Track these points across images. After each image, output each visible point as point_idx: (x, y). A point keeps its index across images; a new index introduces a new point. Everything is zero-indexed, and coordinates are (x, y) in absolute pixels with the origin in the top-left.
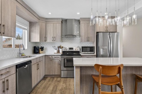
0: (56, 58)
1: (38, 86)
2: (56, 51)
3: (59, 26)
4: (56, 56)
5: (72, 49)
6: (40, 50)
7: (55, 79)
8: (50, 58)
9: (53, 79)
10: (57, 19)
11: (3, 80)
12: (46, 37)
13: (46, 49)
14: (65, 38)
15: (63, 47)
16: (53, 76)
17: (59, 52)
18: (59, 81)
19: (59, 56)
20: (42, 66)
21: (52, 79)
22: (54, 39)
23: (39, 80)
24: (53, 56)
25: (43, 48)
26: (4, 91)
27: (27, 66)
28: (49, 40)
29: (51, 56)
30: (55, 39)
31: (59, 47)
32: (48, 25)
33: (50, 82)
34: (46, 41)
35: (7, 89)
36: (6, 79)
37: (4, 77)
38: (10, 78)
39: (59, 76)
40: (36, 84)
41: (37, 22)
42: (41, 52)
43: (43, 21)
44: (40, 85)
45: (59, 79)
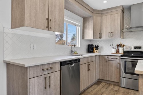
0: (113, 60)
1: (89, 91)
2: (114, 51)
3: (118, 16)
4: (113, 57)
5: (140, 48)
6: (95, 49)
7: (112, 87)
8: (105, 59)
9: (109, 86)
10: (116, 8)
11: (45, 76)
12: (101, 34)
13: (102, 47)
14: (128, 33)
15: (124, 46)
16: (109, 83)
17: (118, 51)
18: (116, 91)
19: (118, 58)
20: (95, 67)
21: (107, 85)
22: (111, 35)
23: (90, 84)
24: (109, 57)
25: (98, 46)
26: (46, 88)
27: (74, 64)
28: (105, 36)
29: (106, 56)
30: (113, 34)
31: (119, 46)
32: (103, 18)
33: (104, 90)
34: (100, 38)
35: (50, 86)
36: (48, 75)
37: (46, 72)
38: (53, 76)
39: (118, 84)
40: (86, 87)
41: (90, 17)
42: (95, 51)
43: (98, 14)
44: (91, 89)
45: (117, 88)
